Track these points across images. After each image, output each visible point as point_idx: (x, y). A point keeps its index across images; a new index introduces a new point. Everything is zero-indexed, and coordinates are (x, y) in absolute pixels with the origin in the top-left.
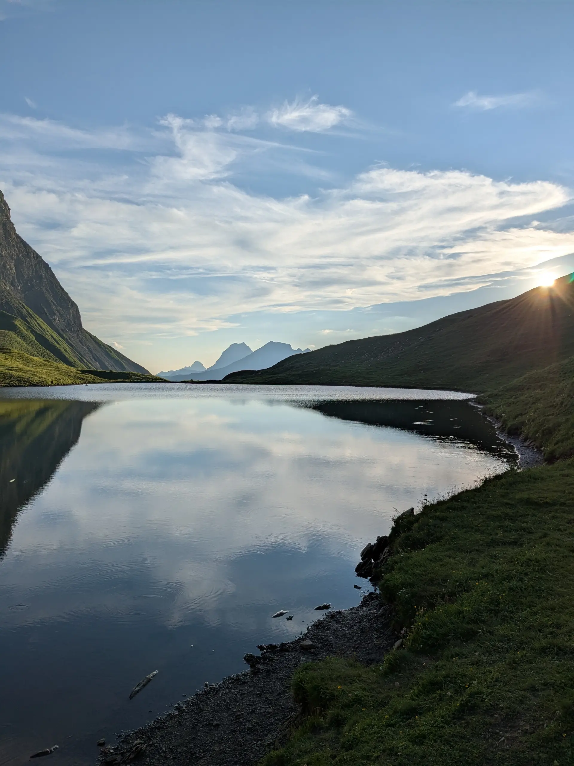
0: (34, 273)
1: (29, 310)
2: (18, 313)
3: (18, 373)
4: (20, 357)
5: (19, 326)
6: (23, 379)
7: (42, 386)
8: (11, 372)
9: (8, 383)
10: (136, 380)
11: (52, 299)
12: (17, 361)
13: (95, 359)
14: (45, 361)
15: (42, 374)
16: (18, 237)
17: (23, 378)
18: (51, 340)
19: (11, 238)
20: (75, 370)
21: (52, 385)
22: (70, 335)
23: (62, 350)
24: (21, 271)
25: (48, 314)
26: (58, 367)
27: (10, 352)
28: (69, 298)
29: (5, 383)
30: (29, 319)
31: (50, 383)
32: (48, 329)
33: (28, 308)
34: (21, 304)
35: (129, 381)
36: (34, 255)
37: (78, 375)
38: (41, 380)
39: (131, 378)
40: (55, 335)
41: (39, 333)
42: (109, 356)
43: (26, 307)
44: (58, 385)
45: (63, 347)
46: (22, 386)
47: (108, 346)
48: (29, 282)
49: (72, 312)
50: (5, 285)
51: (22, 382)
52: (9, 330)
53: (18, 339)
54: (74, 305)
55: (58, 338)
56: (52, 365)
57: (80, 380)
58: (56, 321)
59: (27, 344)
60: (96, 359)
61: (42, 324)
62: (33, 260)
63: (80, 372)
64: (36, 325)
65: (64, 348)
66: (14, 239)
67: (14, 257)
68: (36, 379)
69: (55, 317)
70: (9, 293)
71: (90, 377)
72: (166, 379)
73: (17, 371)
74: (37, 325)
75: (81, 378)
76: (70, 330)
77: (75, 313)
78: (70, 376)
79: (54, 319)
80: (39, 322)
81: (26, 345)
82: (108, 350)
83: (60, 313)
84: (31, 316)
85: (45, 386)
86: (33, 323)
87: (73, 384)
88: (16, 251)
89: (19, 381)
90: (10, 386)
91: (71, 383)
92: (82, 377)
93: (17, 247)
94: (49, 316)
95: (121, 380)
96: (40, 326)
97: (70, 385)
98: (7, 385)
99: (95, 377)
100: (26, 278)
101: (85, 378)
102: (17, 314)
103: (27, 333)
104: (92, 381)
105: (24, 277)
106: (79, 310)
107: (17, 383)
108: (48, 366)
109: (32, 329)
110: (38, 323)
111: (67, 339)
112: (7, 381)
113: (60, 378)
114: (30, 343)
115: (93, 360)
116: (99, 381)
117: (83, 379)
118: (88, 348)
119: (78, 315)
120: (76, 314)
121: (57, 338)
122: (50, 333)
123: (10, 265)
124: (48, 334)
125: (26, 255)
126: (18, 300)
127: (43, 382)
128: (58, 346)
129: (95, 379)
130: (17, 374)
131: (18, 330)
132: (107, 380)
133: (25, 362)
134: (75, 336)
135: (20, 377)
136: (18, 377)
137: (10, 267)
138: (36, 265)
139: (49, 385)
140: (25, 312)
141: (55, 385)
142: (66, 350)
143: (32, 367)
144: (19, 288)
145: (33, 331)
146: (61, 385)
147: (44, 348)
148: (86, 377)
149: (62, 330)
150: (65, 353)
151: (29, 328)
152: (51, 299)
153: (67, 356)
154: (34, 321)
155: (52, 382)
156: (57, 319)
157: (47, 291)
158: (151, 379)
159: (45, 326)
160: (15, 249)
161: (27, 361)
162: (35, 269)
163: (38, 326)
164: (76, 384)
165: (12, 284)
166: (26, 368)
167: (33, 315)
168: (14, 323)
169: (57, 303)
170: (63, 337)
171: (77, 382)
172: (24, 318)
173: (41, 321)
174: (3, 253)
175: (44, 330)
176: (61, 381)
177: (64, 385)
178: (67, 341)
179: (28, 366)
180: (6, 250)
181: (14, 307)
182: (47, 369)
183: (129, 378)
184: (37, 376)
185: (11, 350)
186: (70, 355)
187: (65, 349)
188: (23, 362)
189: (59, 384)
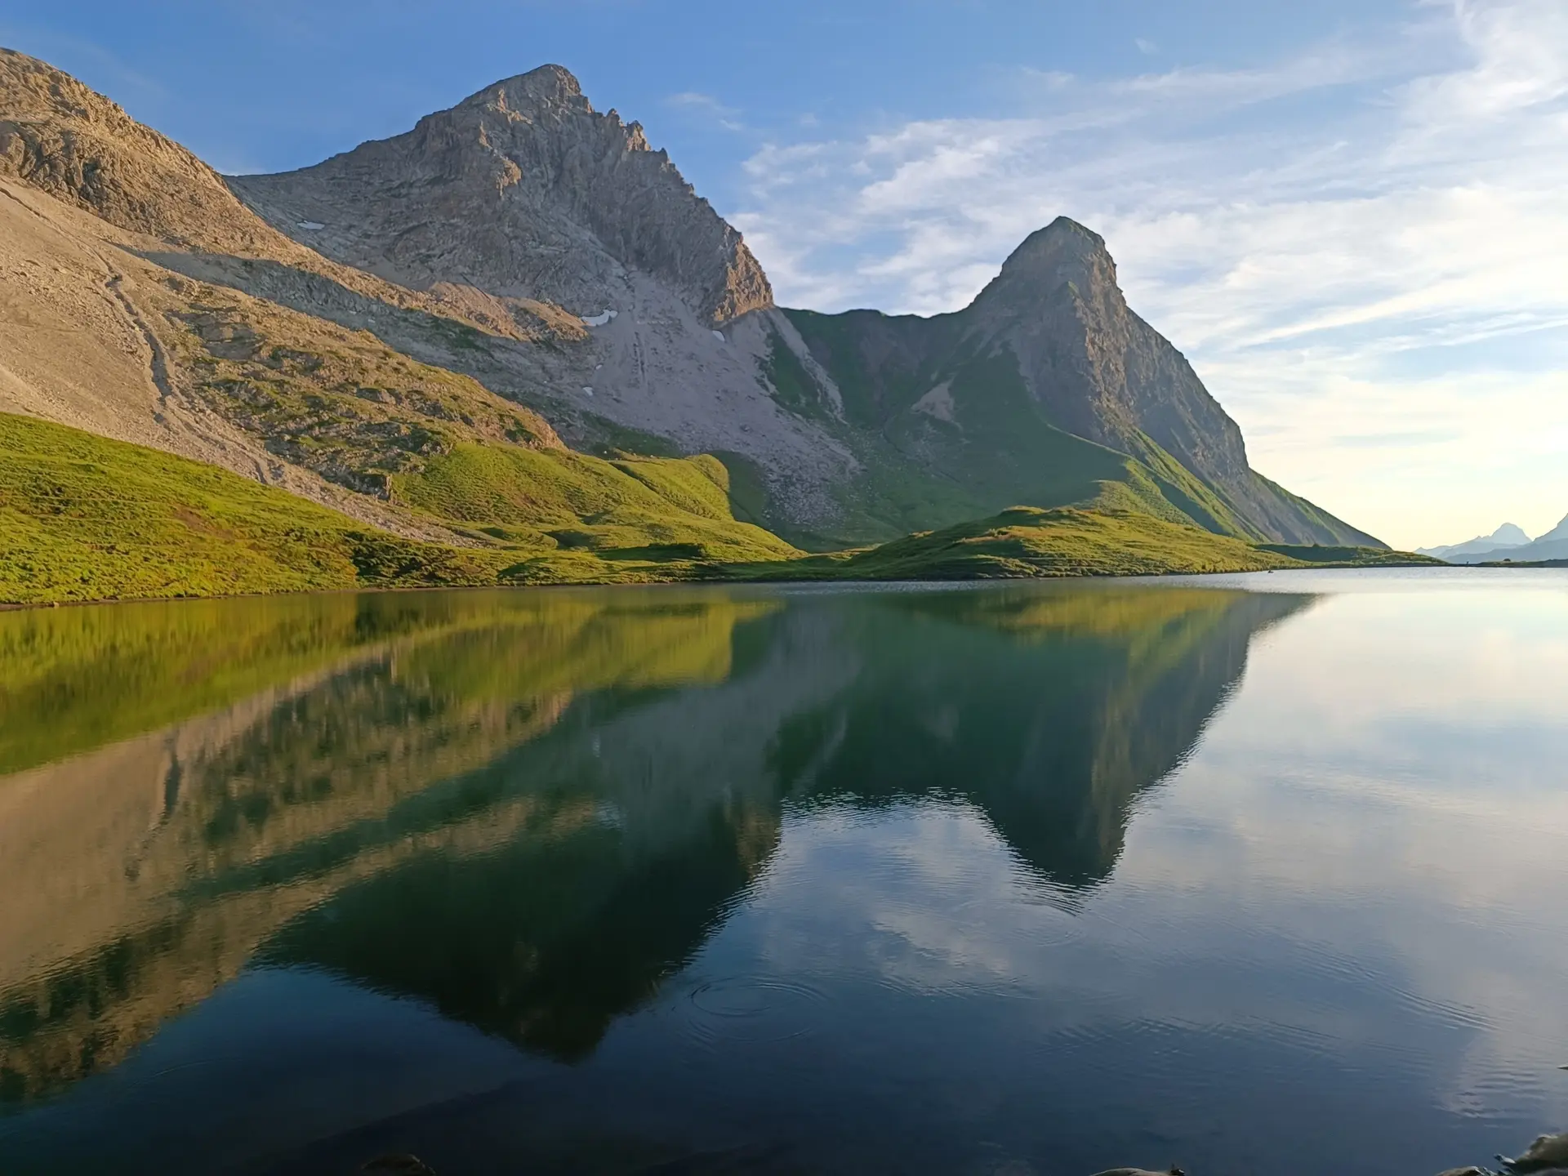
0: (1157, 374)
1: (1149, 441)
2: (1130, 449)
3: (1143, 551)
4: (1144, 525)
5: (1134, 472)
6: (1153, 562)
7: (1186, 573)
8: (1131, 549)
9: (1128, 570)
10: (1372, 563)
11: (1190, 416)
12: (1140, 532)
13: (1274, 527)
14: (1187, 529)
15: (1186, 552)
16: (1130, 312)
17: (1153, 560)
18: (1189, 493)
19: (1117, 315)
20: (1242, 544)
21: (1203, 573)
22: (1224, 482)
23: (1210, 511)
24: (1135, 374)
25: (1182, 446)
26: (1210, 540)
27: (1126, 516)
28: (1222, 412)
29: (1123, 570)
30: (1149, 458)
31: (1200, 569)
32: (1184, 474)
33: (1149, 438)
34: (1135, 431)
35: (1357, 564)
36: (1157, 340)
37: (1249, 554)
38: (1185, 563)
39: (1361, 558)
40: (1197, 484)
41: (1168, 481)
42: (1302, 518)
43: (1145, 437)
44: (1215, 572)
45: (1211, 504)
46: (1152, 574)
47: (1301, 498)
48: (1148, 391)
49: (1228, 437)
50: (1108, 400)
51: (1152, 568)
52: (1116, 480)
53: (1133, 496)
54: (1230, 422)
55: (1203, 490)
56: (1199, 537)
57: (1255, 564)
58: (1199, 458)
59: (1147, 502)
60: (1278, 525)
61: (1173, 467)
62: (1155, 349)
63: (1253, 549)
64: (1162, 469)
65: (1213, 508)
66: (1123, 318)
67: (1124, 350)
68: (1174, 563)
69: (1197, 450)
70: (1116, 415)
71: (1275, 557)
72: (1442, 559)
73: (1141, 547)
74: (1164, 467)
75: (1256, 560)
76: (1225, 473)
77: (1234, 440)
78: (1235, 555)
79: (1195, 455)
80: (1169, 463)
81: (1145, 505)
82: (1301, 508)
83: (1204, 443)
84: (1153, 451)
85: (1191, 573)
86: (1158, 465)
87: (1242, 571)
88: (1127, 339)
89: (1147, 565)
90: (1132, 575)
91: (1239, 569)
92: (1259, 558)
93: (1128, 331)
94: (1186, 450)
95: (1338, 563)
96: (1170, 470)
97: (1237, 572)
98: (1126, 572)
99: (1284, 558)
100: (1143, 384)
101: (1265, 559)
102: (1129, 451)
103: (1149, 484)
104: (1278, 565)
105: (1140, 383)
106: (1243, 432)
107: (1143, 569)
108: (1192, 539)
109: (1155, 475)
110: (1166, 465)
111: (1218, 491)
112: (1126, 566)
113: (1218, 560)
114: (1154, 501)
115: (1271, 528)
116: (1293, 565)
117: (1261, 561)
118: (1260, 506)
119: (1241, 443)
120: (1237, 442)
121: (1200, 490)
122: (1186, 481)
123: (1116, 364)
124: (1184, 482)
125: (1142, 343)
126: (1130, 426)
127: (1187, 566)
128: (1203, 504)
129: (1284, 562)
130: (1140, 553)
131: (1132, 480)
132: (1309, 563)
133: (1152, 533)
134: (1235, 483)
135: (1147, 559)
136: (1143, 559)
137: (1117, 369)
138: (1160, 358)
139: (1198, 573)
140: (1142, 447)
141: (1209, 573)
142: (1217, 512)
143: (1166, 541)
144: (1133, 403)
145: (1157, 480)
146: (1221, 572)
147: (1178, 510)
148: (1267, 557)
149: (1209, 474)
150: (1215, 516)
151: (1149, 473)
152: (1187, 416)
153: (1220, 521)
154: (1159, 460)
155: (1204, 567)
156: (1199, 457)
157: (1182, 403)
158: (1407, 560)
159: (1179, 469)
160: (1124, 336)
161: (1157, 530)
162: (1158, 366)
163: (1166, 470)
164: (1249, 571)
165: (1120, 398)
166: (1155, 543)
167: (1157, 451)
168: (1124, 468)
169: (1198, 422)
170: (1211, 487)
171: (1251, 568)
172: (1141, 457)
173: (1171, 460)
174: (1105, 344)
175: (1176, 475)
176: (1220, 566)
177: (1226, 572)
178: (1219, 495)
179: (1159, 540)
180: (1110, 340)
181: (1124, 439)
182: (1192, 545)
183: (1356, 559)
184: (1177, 556)
185: (1127, 512)
186: (1225, 519)
187: (1216, 508)
188: (1149, 532)
189: (1218, 570)
